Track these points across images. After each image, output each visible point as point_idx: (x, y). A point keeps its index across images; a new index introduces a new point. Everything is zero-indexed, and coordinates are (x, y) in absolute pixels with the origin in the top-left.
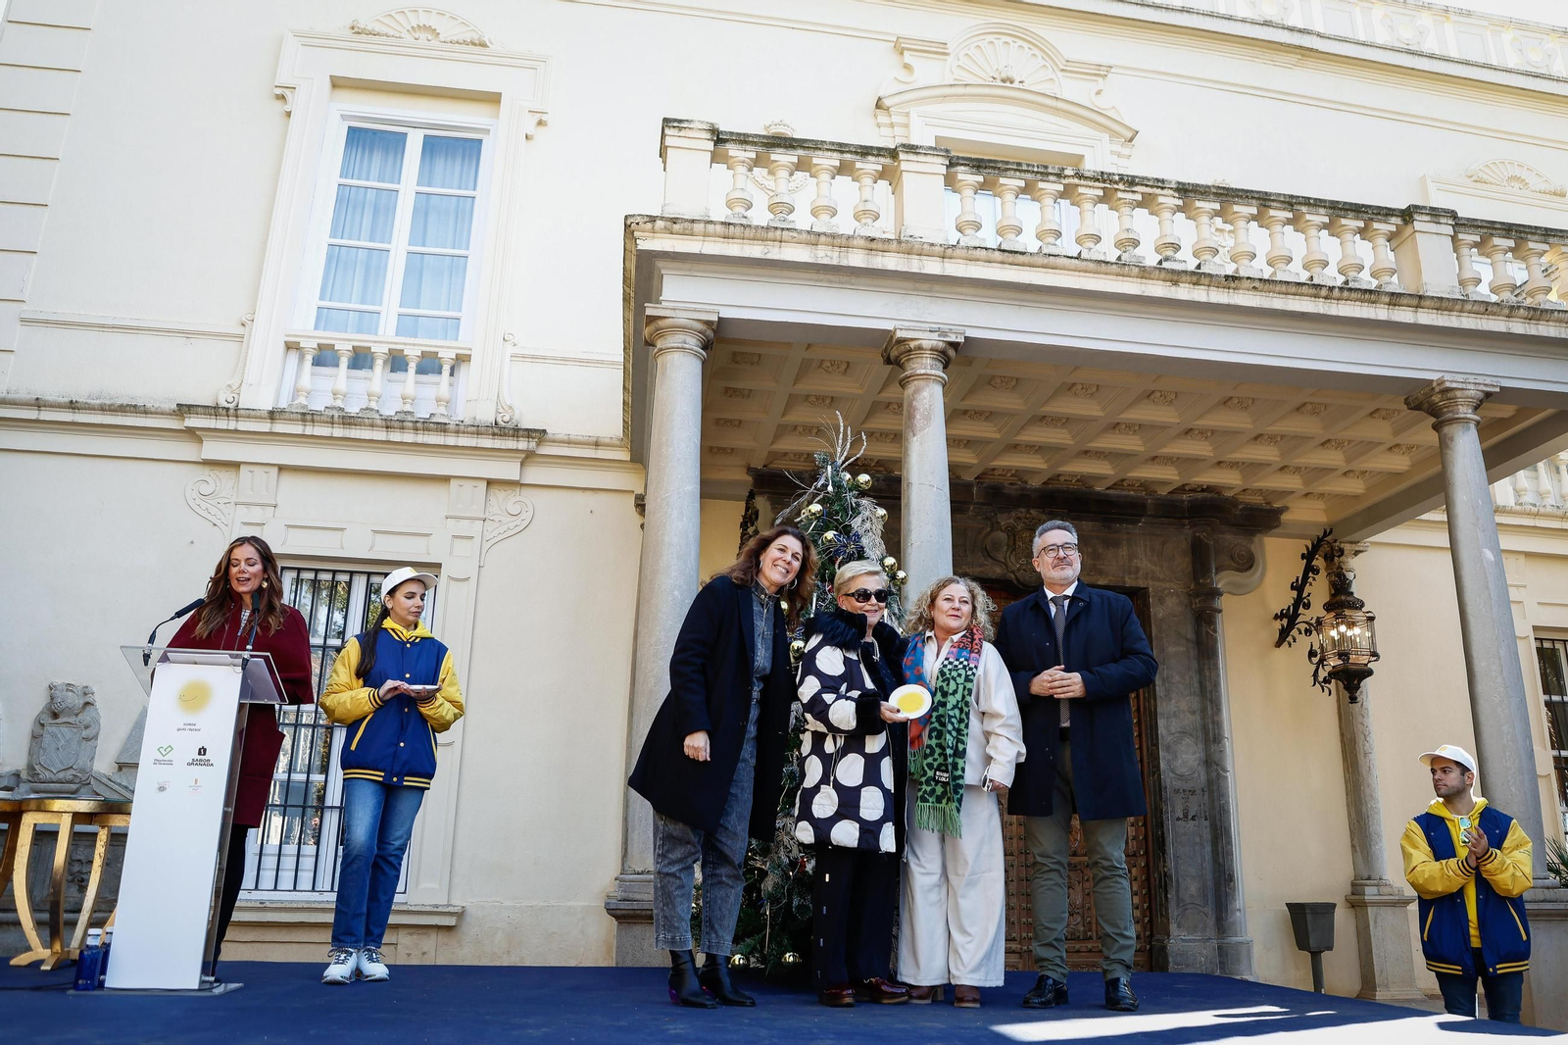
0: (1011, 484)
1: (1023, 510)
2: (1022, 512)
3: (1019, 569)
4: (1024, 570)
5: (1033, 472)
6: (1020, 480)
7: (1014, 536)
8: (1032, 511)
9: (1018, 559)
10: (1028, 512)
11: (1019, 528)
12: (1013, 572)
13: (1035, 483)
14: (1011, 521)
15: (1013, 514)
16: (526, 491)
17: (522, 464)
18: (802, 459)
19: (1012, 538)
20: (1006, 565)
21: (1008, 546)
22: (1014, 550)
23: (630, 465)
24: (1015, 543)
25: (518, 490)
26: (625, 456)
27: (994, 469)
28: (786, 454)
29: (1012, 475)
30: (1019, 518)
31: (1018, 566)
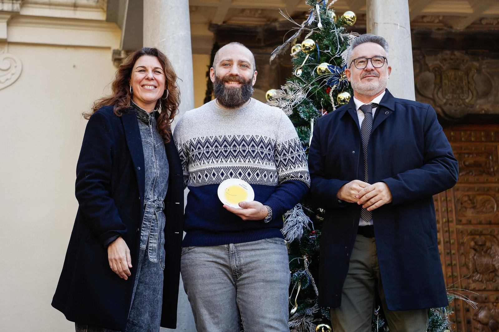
0: (439, 29)
1: (448, 52)
2: (447, 54)
3: (445, 104)
4: (451, 104)
5: (458, 17)
6: (445, 25)
7: (441, 75)
8: (457, 53)
9: (444, 95)
10: (452, 54)
11: (445, 68)
12: (440, 107)
13: (460, 27)
14: (438, 62)
15: (440, 56)
16: (13, 49)
17: (8, 24)
18: (257, 15)
19: (438, 77)
20: (434, 101)
21: (435, 84)
22: (441, 87)
23: (105, 25)
24: (441, 81)
25: (6, 48)
26: (100, 16)
27: (423, 17)
28: (243, 10)
29: (440, 22)
30: (445, 60)
31: (445, 101)
